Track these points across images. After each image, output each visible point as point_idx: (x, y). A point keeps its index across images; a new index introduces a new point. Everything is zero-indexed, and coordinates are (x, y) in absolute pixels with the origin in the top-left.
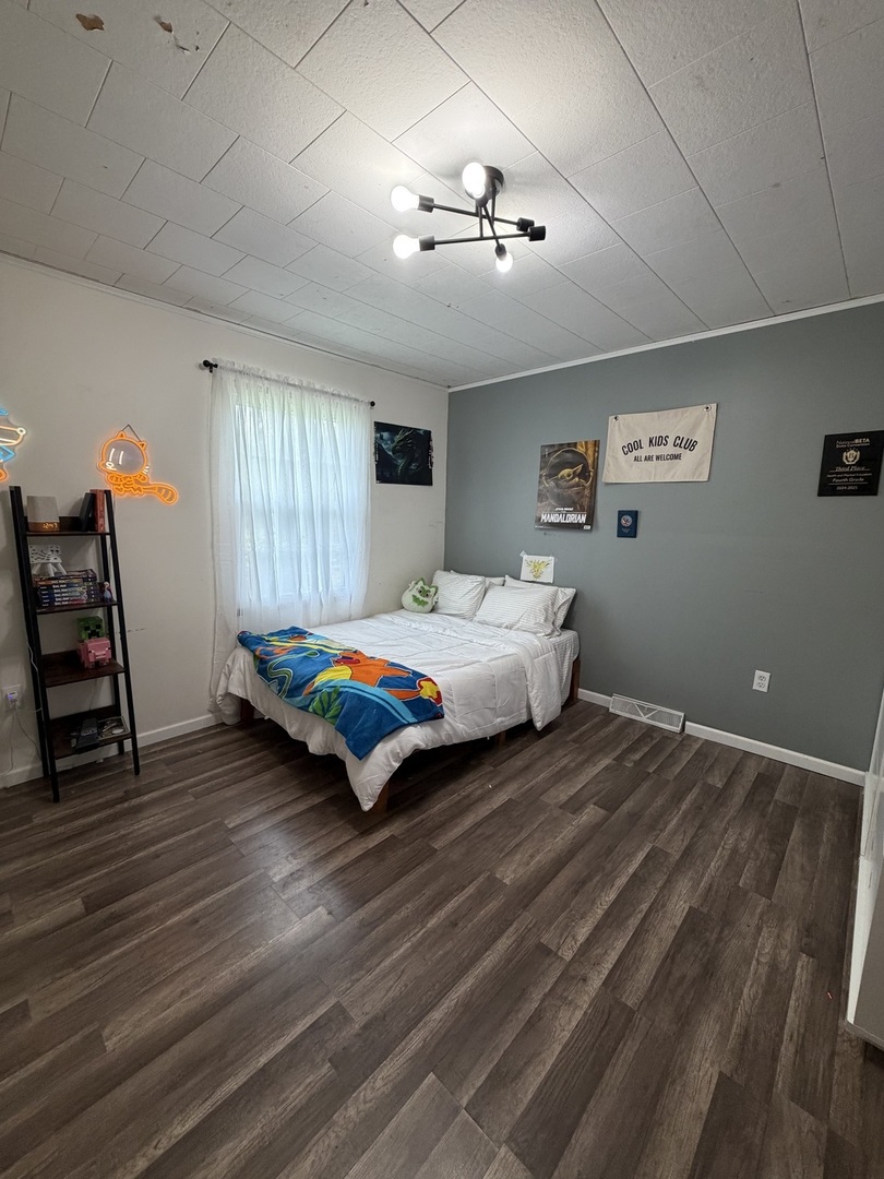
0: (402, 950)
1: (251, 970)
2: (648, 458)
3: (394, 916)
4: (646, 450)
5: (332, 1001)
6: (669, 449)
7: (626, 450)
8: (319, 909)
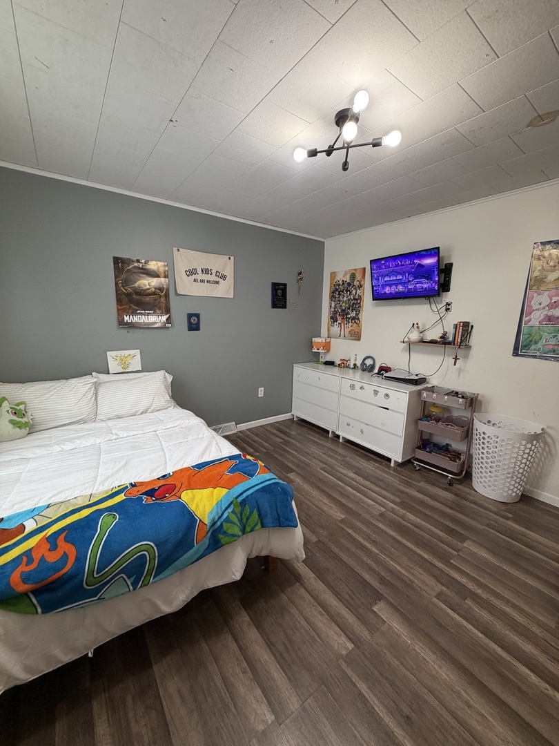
0: (396, 566)
1: (435, 653)
2: (202, 281)
3: (373, 566)
4: (200, 276)
5: (435, 600)
6: (213, 278)
7: (188, 273)
8: (375, 610)
